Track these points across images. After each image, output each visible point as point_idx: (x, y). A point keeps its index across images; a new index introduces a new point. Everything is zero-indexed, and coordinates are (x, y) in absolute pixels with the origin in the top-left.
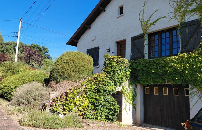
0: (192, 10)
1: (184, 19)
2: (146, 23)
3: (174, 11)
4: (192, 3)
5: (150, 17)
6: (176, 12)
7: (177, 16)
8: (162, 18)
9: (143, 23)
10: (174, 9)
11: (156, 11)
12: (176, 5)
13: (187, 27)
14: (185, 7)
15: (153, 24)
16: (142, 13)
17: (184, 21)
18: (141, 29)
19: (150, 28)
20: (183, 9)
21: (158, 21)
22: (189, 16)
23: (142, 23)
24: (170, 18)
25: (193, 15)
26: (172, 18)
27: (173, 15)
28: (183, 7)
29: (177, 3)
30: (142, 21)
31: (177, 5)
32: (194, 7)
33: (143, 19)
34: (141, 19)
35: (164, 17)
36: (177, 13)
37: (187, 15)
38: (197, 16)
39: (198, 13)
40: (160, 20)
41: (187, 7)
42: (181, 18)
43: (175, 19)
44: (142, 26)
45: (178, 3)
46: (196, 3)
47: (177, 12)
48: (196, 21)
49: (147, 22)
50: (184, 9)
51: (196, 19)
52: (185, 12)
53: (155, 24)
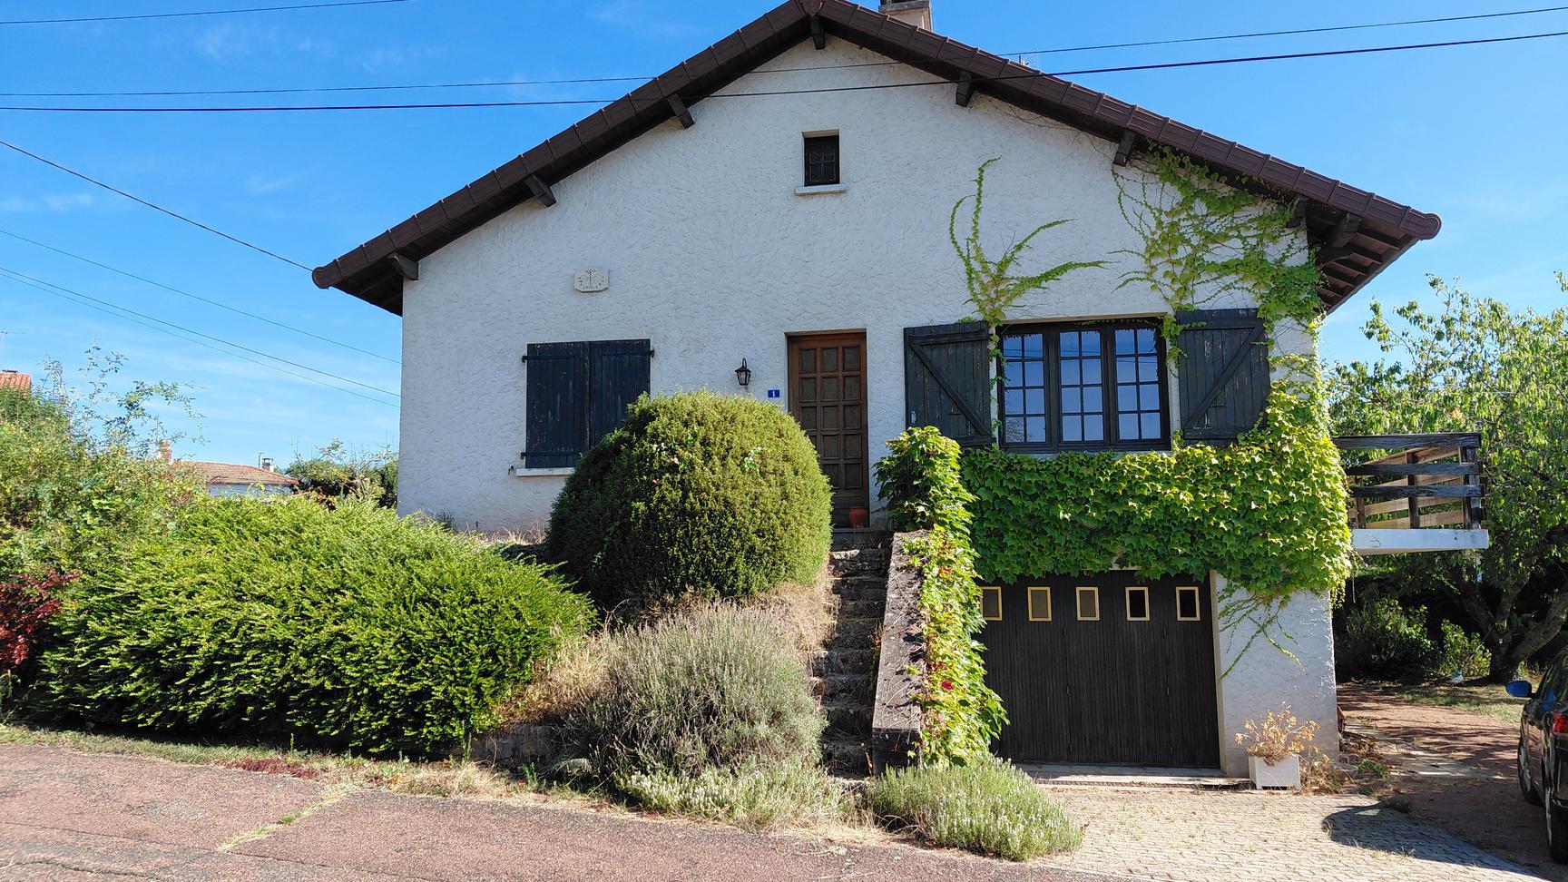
0: (1226, 266)
1: (1192, 293)
2: (993, 269)
3: (1142, 247)
4: (1226, 237)
5: (1019, 247)
6: (1151, 253)
7: (1158, 275)
8: (1085, 265)
9: (976, 265)
10: (1145, 237)
11: (1050, 225)
12: (1153, 223)
13: (1208, 333)
14: (1195, 241)
15: (1035, 282)
16: (967, 211)
17: (1190, 302)
18: (968, 295)
19: (1015, 302)
20: (1183, 251)
21: (1064, 276)
22: (1212, 286)
23: (968, 264)
24: (1127, 277)
25: (1227, 287)
26: (1132, 276)
27: (1140, 264)
28: (1188, 242)
29: (1157, 214)
30: (973, 253)
31: (1160, 223)
32: (1233, 252)
33: (978, 249)
34: (962, 243)
35: (1096, 264)
36: (1160, 260)
37: (1203, 278)
38: (1246, 292)
39: (1249, 284)
40: (1072, 272)
41: (1203, 247)
42: (1177, 286)
43: (1149, 284)
44: (970, 279)
45: (1164, 218)
46: (1244, 239)
47: (1159, 254)
48: (1242, 318)
49: (1002, 266)
50: (1189, 250)
51: (1241, 305)
52: (1195, 265)
53: (1044, 284)
